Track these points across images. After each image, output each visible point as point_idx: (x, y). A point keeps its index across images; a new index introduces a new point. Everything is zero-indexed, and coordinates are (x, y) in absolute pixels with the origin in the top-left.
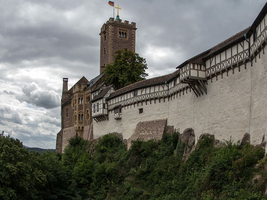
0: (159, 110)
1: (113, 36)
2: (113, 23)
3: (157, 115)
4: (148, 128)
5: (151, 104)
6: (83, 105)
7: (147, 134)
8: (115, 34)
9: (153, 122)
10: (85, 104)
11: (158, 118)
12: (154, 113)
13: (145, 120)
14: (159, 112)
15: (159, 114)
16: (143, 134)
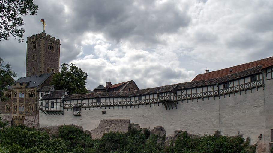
0: (122, 113)
1: (44, 47)
2: (44, 37)
3: (120, 116)
4: (113, 124)
5: (114, 108)
6: (24, 99)
7: (113, 128)
8: (46, 46)
9: (117, 121)
10: (26, 98)
11: (121, 118)
12: (117, 115)
13: (108, 119)
14: (122, 115)
15: (122, 116)
16: (109, 128)
